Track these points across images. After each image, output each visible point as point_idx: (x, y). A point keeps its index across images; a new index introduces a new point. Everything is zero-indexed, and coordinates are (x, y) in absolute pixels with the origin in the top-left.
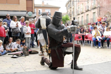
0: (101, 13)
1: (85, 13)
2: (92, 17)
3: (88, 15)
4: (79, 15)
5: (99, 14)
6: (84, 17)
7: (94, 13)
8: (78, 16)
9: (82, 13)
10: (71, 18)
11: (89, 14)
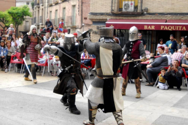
0: (84, 8)
1: (60, 3)
2: (70, 15)
3: (65, 8)
4: (51, 6)
5: (80, 9)
6: (58, 11)
7: (74, 6)
8: (50, 9)
9: (57, 4)
10: (39, 11)
11: (67, 7)
